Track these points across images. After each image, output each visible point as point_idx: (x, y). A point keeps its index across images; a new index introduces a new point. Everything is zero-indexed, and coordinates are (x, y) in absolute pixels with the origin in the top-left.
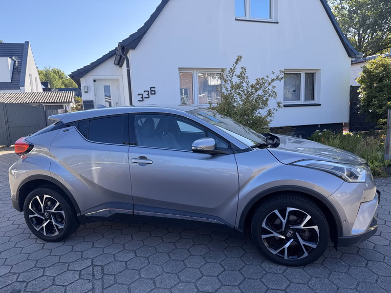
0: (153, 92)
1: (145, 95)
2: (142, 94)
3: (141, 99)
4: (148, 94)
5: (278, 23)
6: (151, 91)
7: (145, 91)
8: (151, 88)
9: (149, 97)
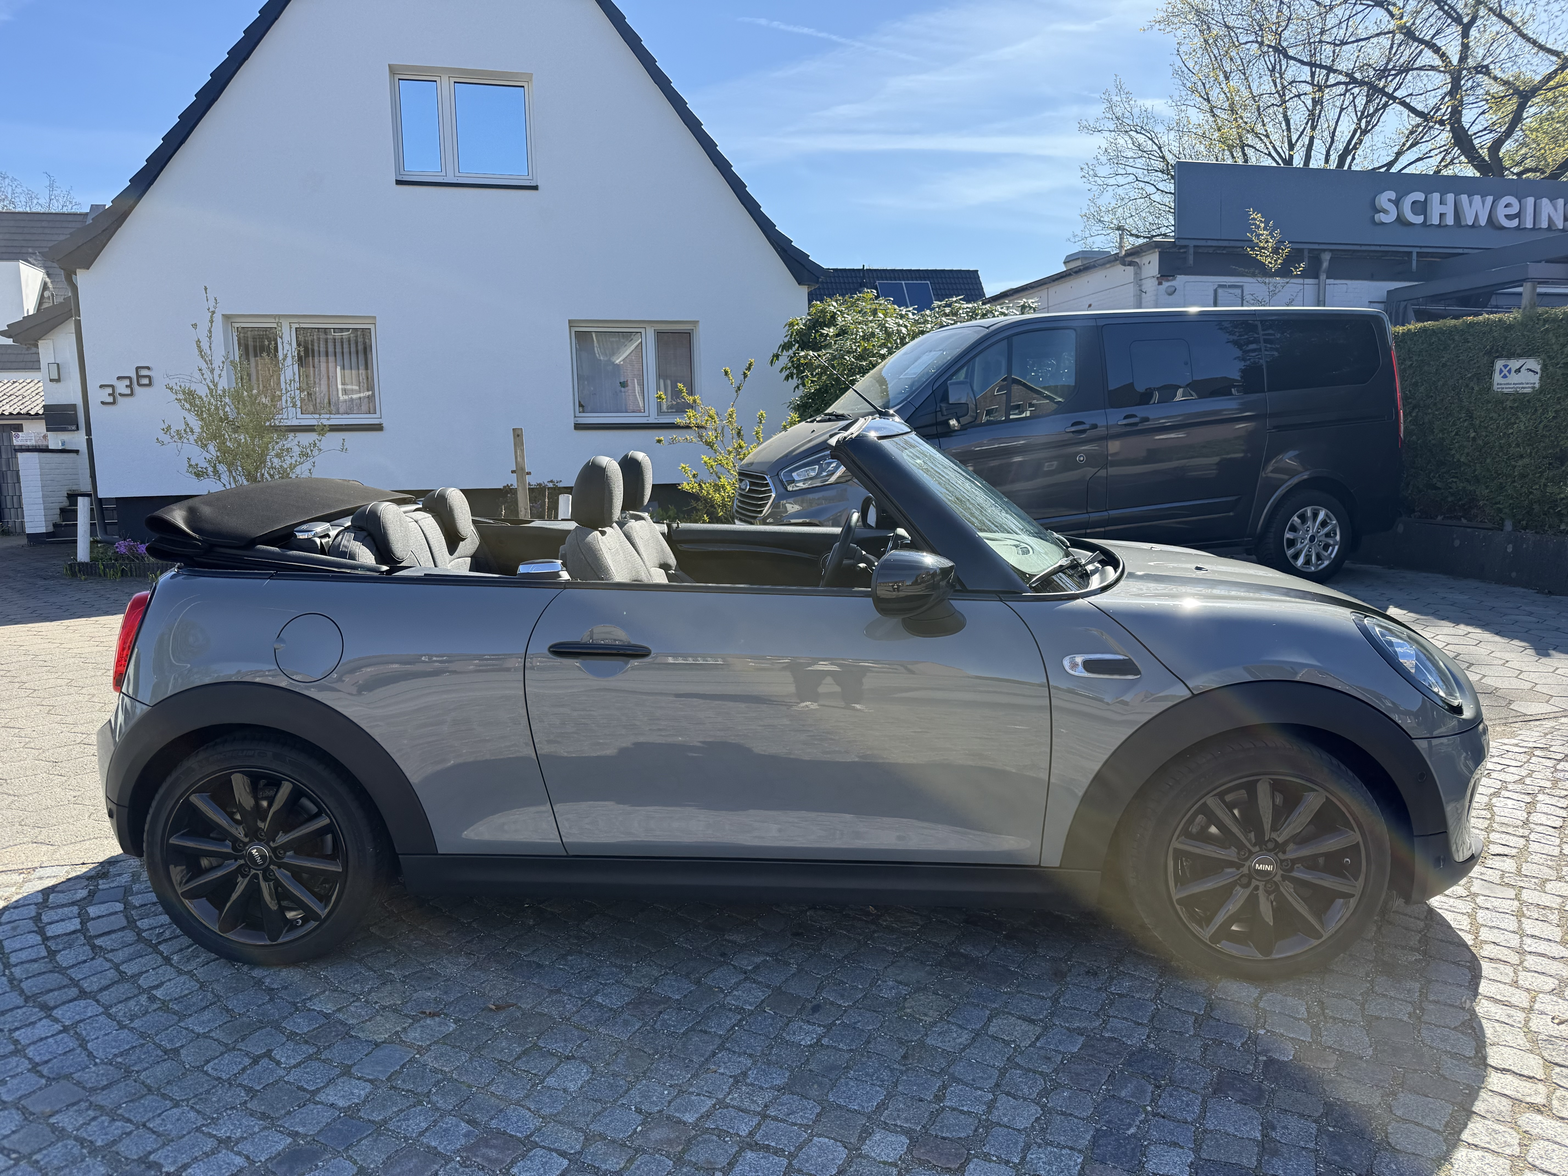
0: (144, 381)
1: (121, 387)
2: (112, 386)
3: (111, 400)
4: (130, 386)
5: (535, 188)
6: (139, 377)
7: (119, 378)
8: (138, 368)
9: (132, 394)
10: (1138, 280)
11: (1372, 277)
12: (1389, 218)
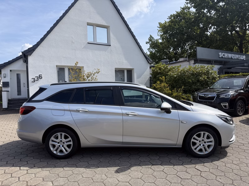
1: (36, 79)
3: (34, 81)
5: (110, 45)
6: (40, 77)
10: (190, 64)
11: (218, 65)
12: (221, 56)
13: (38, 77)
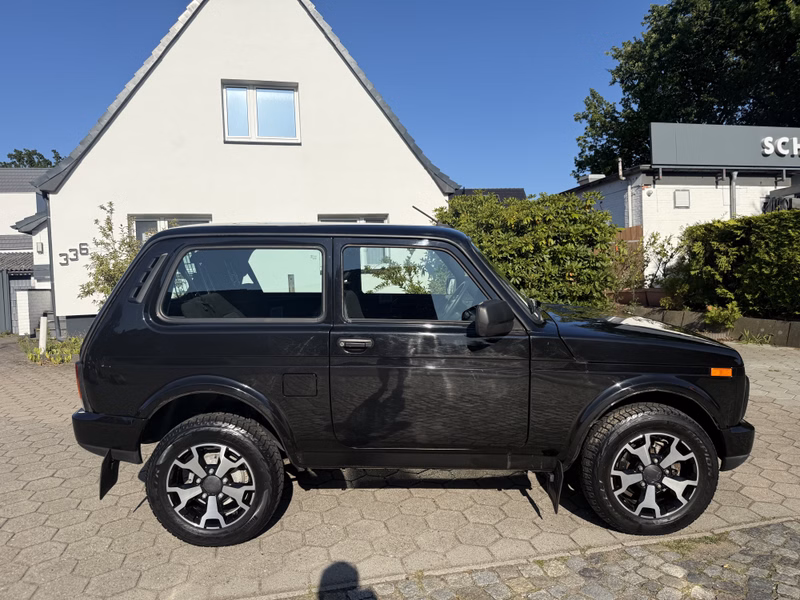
0: (84, 252)
1: (71, 255)
2: (66, 255)
3: (65, 262)
4: (76, 255)
5: (300, 144)
6: (81, 249)
7: (71, 250)
8: (81, 244)
9: (76, 259)
10: (631, 188)
11: (761, 184)
13: (76, 250)
